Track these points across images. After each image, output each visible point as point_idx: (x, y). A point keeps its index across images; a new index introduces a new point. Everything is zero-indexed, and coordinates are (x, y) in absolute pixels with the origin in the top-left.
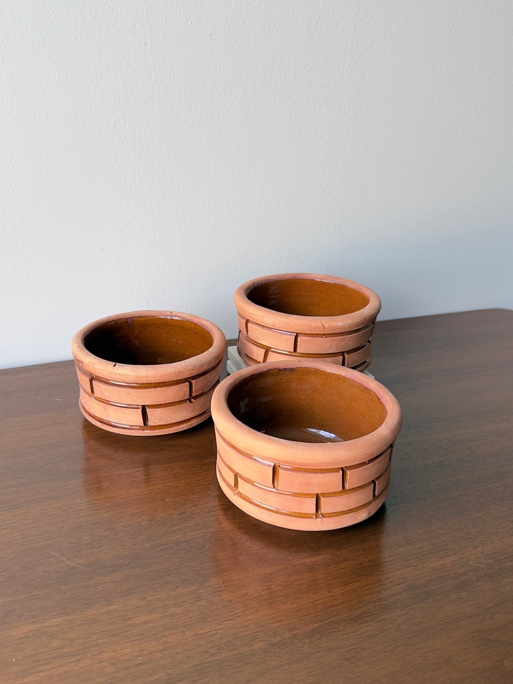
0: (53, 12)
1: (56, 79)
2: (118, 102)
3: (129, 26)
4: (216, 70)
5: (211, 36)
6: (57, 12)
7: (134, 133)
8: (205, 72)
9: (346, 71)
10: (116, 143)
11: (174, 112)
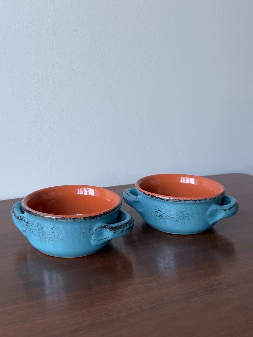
0: (9, 25)
1: (9, 56)
2: (39, 67)
3: (45, 32)
4: (87, 53)
5: (84, 37)
6: (11, 25)
7: (46, 82)
8: (81, 54)
9: (149, 54)
10: (38, 86)
11: (66, 72)
